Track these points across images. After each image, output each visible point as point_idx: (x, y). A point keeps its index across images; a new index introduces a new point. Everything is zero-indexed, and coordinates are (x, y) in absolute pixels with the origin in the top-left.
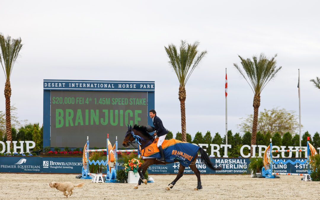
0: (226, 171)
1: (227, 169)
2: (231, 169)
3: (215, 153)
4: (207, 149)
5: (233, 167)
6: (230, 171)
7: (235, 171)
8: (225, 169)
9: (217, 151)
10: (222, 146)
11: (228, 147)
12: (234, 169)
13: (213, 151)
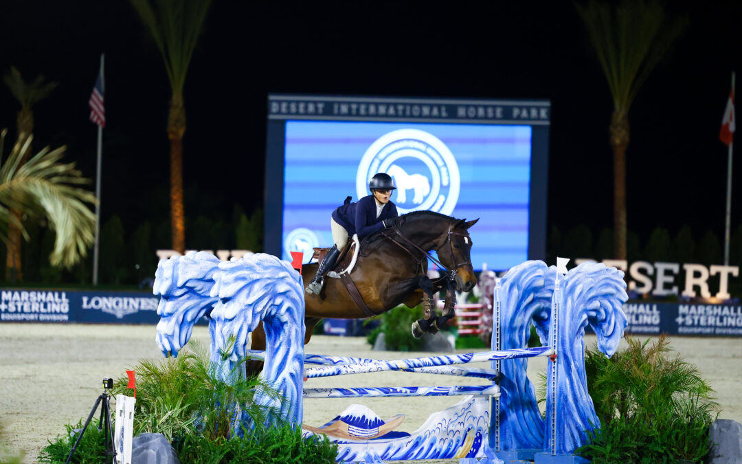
0: (699, 330)
1: (703, 327)
2: (711, 326)
3: (697, 288)
4: (676, 276)
5: (715, 322)
6: (708, 330)
7: (718, 331)
8: (699, 325)
9: (702, 282)
10: (714, 269)
11: (730, 275)
12: (716, 327)
13: (690, 281)
